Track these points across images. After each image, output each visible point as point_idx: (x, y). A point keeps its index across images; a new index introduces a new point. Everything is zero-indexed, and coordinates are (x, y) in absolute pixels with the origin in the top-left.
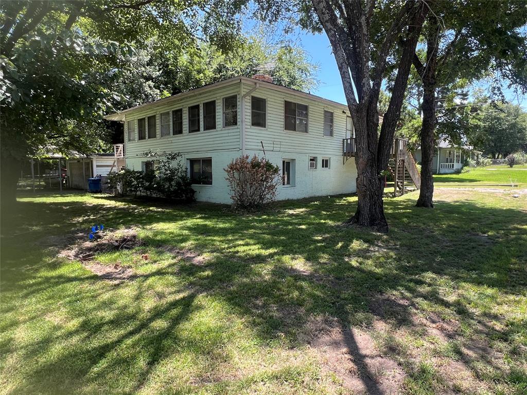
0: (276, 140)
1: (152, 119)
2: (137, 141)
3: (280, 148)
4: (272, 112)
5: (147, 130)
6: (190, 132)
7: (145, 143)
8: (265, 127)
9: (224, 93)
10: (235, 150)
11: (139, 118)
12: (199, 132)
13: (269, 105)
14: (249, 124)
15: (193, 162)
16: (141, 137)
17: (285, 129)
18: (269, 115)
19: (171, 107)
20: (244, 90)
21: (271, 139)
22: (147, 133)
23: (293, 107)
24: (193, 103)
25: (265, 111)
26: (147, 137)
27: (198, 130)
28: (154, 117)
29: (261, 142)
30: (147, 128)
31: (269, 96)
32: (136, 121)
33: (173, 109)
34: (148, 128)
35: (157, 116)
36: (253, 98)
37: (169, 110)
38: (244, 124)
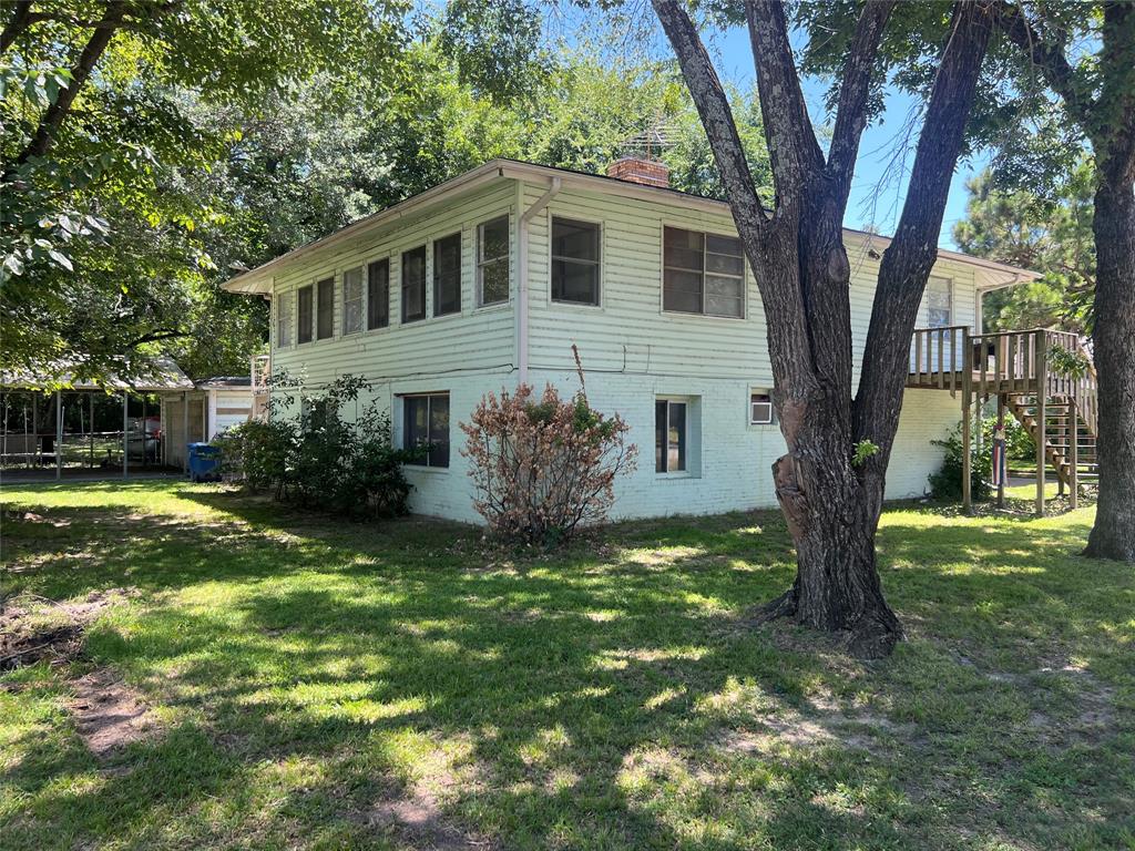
0: (635, 340)
1: (326, 286)
2: (293, 347)
3: (649, 362)
4: (621, 261)
5: (315, 318)
6: (404, 322)
7: (310, 350)
8: (597, 304)
9: (479, 212)
10: (501, 369)
11: (300, 286)
12: (422, 322)
13: (610, 242)
14: (543, 295)
15: (412, 402)
16: (304, 337)
17: (666, 309)
18: (611, 268)
19: (365, 255)
20: (524, 202)
21: (617, 339)
22: (315, 324)
23: (693, 244)
24: (409, 241)
25: (598, 259)
26: (314, 337)
27: (422, 316)
28: (331, 281)
29: (574, 348)
30: (315, 311)
31: (610, 216)
32: (294, 293)
33: (370, 261)
34: (319, 312)
35: (337, 279)
36: (558, 222)
37: (360, 264)
38: (524, 296)
